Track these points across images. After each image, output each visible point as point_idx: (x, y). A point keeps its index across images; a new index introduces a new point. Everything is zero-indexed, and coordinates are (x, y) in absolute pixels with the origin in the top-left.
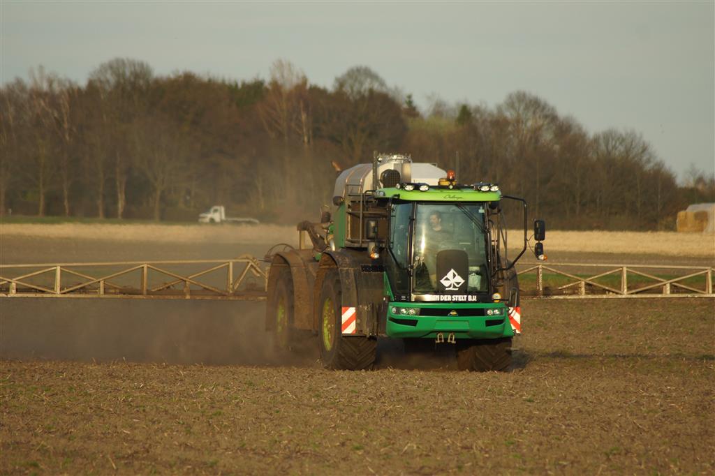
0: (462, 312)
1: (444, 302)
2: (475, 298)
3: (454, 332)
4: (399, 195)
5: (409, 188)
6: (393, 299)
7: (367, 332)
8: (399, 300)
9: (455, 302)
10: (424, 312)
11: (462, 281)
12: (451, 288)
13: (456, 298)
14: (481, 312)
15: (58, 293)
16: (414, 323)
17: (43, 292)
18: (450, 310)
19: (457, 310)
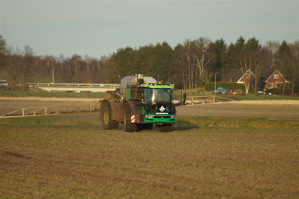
0: (164, 117)
1: (160, 114)
2: (168, 114)
3: (162, 122)
4: (148, 87)
5: (152, 85)
6: (146, 113)
7: (138, 122)
8: (148, 114)
9: (163, 115)
10: (155, 117)
11: (165, 109)
12: (162, 111)
13: (163, 113)
14: (169, 117)
15: (46, 114)
16: (152, 120)
17: (42, 114)
18: (162, 117)
19: (163, 117)
